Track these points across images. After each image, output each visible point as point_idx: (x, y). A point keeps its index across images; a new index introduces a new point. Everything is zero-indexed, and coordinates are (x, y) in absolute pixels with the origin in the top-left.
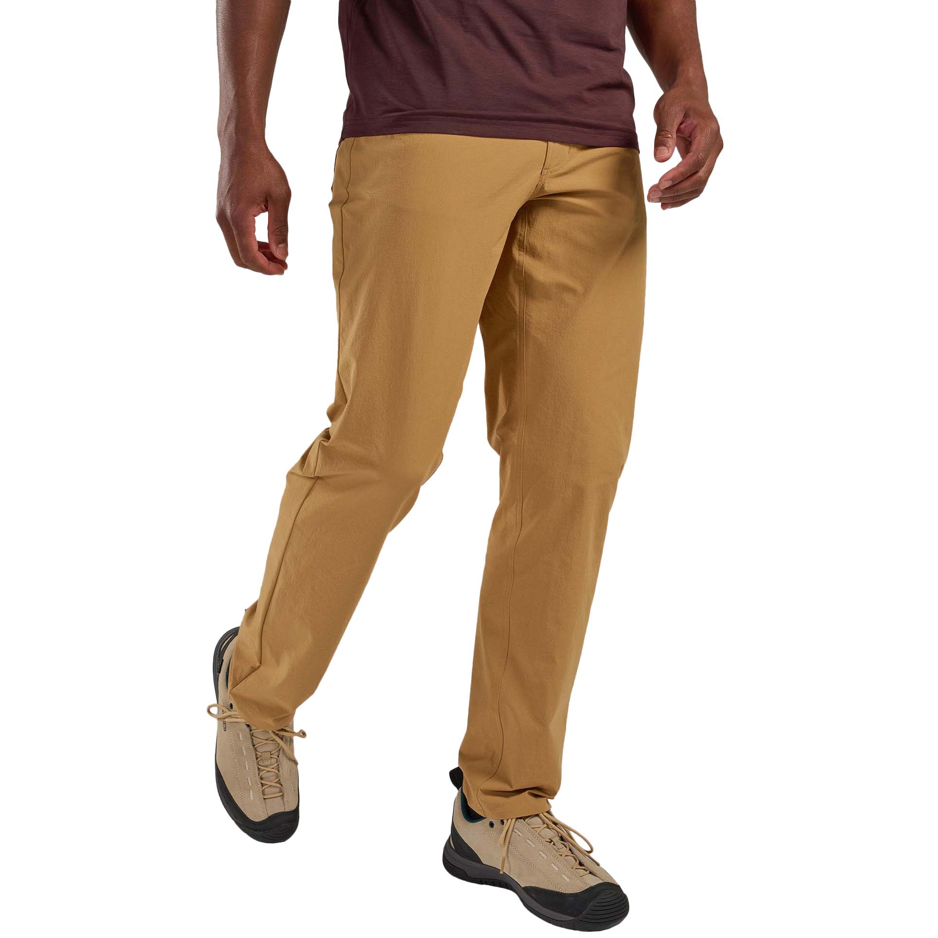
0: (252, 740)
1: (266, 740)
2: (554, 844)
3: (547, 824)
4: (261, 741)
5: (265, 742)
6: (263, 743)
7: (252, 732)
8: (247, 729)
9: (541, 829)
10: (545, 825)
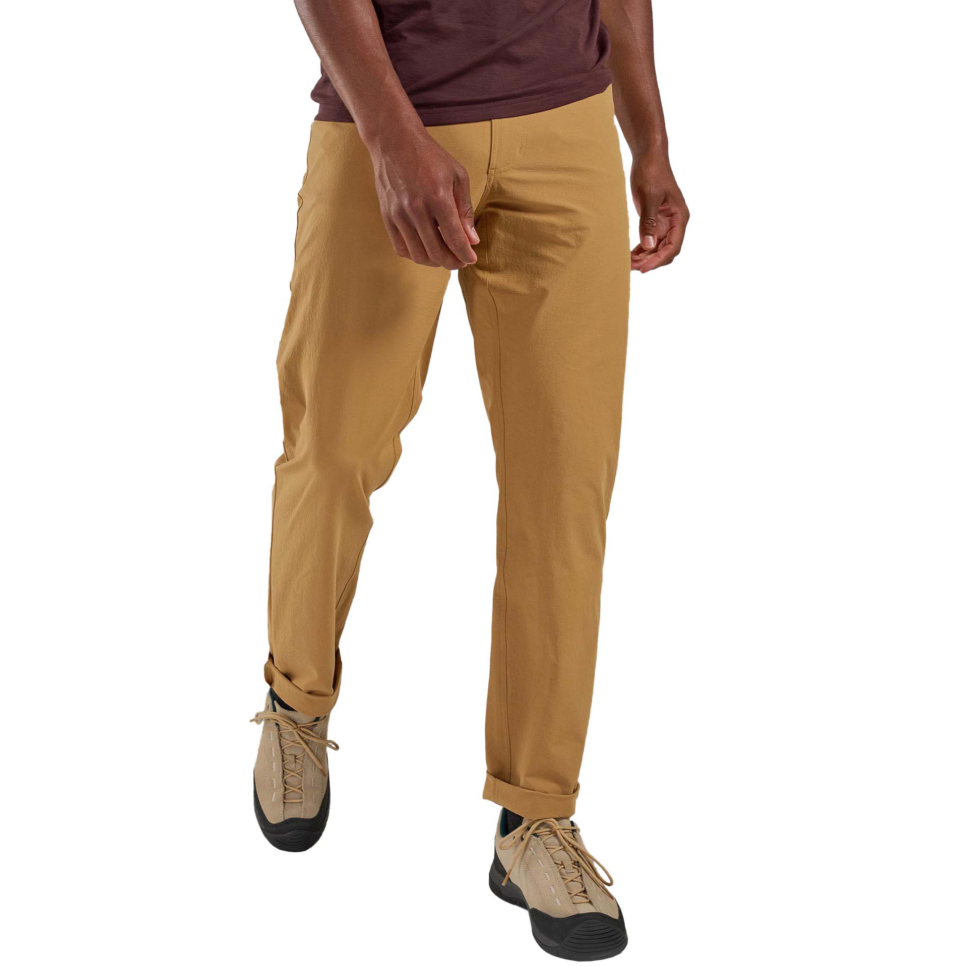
0: (280, 740)
1: (293, 742)
2: (564, 867)
3: (564, 846)
4: (289, 742)
5: (292, 744)
6: (289, 745)
7: (281, 732)
8: (276, 728)
9: (555, 850)
10: (562, 847)
